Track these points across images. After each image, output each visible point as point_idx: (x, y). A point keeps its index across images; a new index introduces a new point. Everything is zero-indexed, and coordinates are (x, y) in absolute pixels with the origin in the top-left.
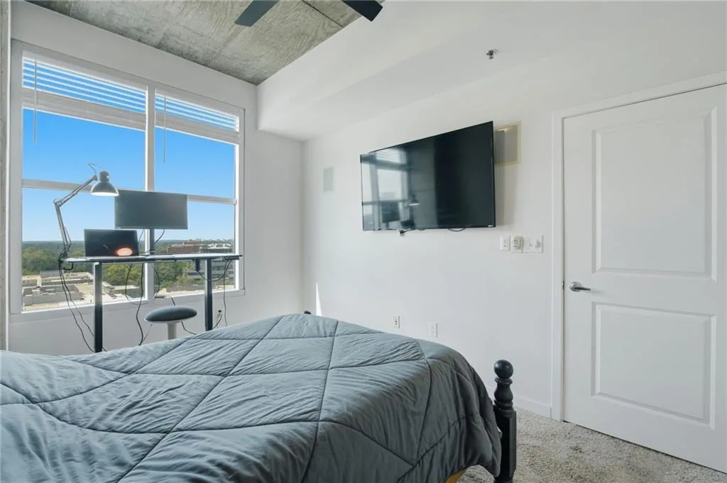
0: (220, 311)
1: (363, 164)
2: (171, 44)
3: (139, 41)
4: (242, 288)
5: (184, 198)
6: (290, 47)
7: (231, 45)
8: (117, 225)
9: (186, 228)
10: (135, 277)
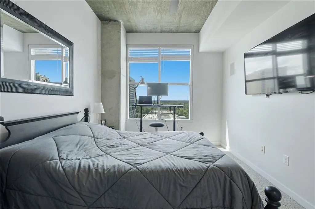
0: (182, 127)
1: (246, 59)
2: (164, 30)
3: (156, 32)
4: (191, 119)
5: (167, 84)
6: (204, 11)
7: (181, 21)
8: (148, 95)
9: (168, 95)
10: (186, 114)
